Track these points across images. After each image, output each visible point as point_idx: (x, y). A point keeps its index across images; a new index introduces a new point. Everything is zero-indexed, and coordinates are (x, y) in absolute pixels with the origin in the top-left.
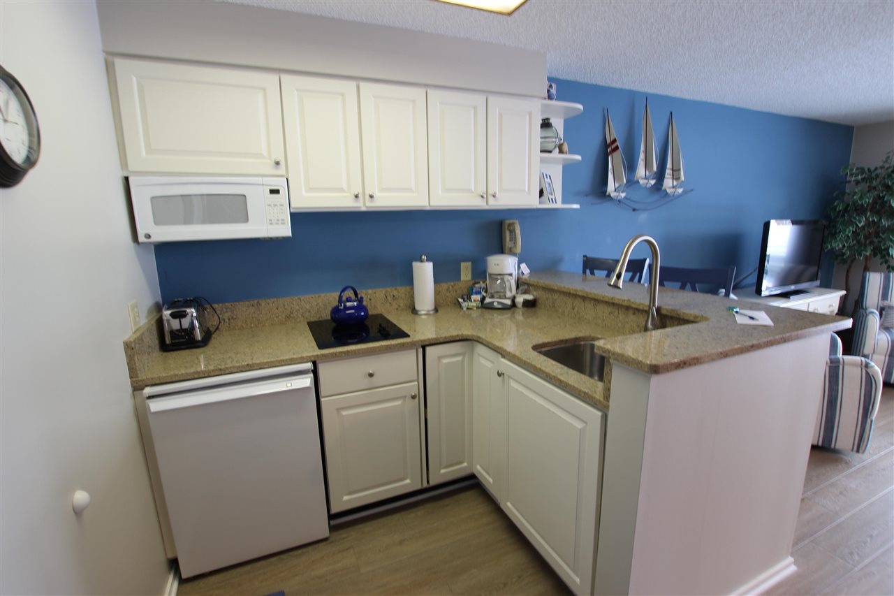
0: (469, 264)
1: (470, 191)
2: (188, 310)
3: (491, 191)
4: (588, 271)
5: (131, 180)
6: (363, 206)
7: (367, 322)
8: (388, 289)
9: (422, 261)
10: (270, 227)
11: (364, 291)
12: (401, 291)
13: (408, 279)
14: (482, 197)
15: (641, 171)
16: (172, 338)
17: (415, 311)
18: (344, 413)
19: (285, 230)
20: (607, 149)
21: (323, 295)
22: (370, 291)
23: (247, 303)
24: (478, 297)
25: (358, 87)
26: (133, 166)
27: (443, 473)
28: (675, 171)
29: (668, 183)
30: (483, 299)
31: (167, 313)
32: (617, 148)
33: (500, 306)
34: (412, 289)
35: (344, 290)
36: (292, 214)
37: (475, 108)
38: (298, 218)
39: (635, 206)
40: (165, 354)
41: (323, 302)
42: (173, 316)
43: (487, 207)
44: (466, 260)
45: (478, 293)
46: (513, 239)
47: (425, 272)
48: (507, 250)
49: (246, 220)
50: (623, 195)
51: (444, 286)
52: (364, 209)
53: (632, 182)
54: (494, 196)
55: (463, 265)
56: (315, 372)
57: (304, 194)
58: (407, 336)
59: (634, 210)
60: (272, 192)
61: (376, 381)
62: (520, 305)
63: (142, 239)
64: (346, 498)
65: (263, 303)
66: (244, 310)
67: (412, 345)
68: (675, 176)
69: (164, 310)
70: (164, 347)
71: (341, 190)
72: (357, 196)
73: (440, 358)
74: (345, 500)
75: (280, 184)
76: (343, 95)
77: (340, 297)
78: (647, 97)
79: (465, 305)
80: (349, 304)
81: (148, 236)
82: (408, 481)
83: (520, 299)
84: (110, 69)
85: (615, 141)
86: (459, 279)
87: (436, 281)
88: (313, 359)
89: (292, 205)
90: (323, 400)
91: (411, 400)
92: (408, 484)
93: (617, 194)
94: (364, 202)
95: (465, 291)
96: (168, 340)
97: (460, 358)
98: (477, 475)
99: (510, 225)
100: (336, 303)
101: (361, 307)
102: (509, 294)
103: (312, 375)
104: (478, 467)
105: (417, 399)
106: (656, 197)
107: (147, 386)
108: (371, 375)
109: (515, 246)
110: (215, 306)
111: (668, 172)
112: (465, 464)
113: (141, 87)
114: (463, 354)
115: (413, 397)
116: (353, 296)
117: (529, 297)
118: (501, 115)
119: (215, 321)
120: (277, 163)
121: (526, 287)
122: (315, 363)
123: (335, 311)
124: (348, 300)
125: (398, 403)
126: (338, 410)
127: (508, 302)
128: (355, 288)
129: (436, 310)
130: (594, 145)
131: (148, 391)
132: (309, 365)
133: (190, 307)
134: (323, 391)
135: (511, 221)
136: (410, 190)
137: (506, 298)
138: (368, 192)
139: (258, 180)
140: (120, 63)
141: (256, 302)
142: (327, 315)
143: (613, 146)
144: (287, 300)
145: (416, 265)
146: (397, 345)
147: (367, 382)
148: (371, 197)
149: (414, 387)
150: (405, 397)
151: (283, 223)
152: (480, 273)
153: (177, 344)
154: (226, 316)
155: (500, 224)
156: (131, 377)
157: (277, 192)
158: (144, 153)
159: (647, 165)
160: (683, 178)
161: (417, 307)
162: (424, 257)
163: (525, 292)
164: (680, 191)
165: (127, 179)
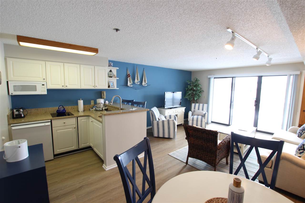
0: (93, 101)
1: (90, 85)
2: (20, 110)
3: (96, 85)
4: (123, 103)
5: (9, 82)
6: (64, 88)
7: (66, 113)
8: (72, 106)
9: (80, 100)
10: (42, 92)
11: (66, 107)
12: (76, 106)
13: (77, 104)
14: (93, 86)
15: (136, 81)
16: (16, 116)
17: (78, 111)
18: (58, 131)
19: (46, 93)
20: (128, 76)
21: (55, 107)
22: (67, 107)
23: (35, 109)
24: (95, 108)
25: (64, 64)
26: (9, 79)
27: (82, 146)
28: (145, 81)
29: (143, 83)
30: (96, 109)
31: (15, 110)
32: (130, 76)
33: (99, 110)
34: (78, 106)
35: (60, 106)
36: (47, 89)
37: (92, 68)
38: (48, 90)
39: (136, 88)
40: (14, 119)
41: (55, 109)
42: (17, 111)
43: (95, 89)
44: (92, 100)
45: (95, 107)
46: (104, 95)
47: (81, 102)
48: (102, 98)
49: (36, 91)
50: (132, 86)
51: (86, 106)
52: (65, 89)
53: (134, 83)
54: (96, 86)
55: (92, 101)
56: (51, 122)
57: (50, 85)
58: (74, 115)
59: (136, 89)
60: (43, 85)
61: (66, 124)
62: (104, 110)
63: (10, 94)
64: (58, 150)
65: (39, 109)
66: (33, 111)
67: (75, 117)
68: (145, 82)
69: (14, 109)
70: (13, 118)
71: (59, 85)
72: (63, 86)
73: (81, 120)
74: (57, 151)
75: (45, 83)
76: (60, 66)
77: (59, 108)
78: (137, 65)
79: (91, 110)
80: (61, 109)
81: (12, 94)
82: (74, 147)
83: (104, 109)
84: (5, 59)
85: (129, 74)
86: (90, 104)
87: (84, 105)
88: (51, 119)
89: (47, 88)
90: (53, 128)
91: (74, 129)
92: (74, 148)
93: (130, 86)
94: (65, 87)
95: (92, 107)
96: (15, 116)
97: (86, 120)
98: (91, 146)
99: (103, 92)
100: (58, 109)
101: (64, 109)
102: (101, 107)
103: (50, 123)
104: (91, 144)
105: (76, 128)
106: (141, 86)
107: (11, 124)
108: (64, 123)
109: (104, 97)
110: (26, 109)
111: (143, 81)
112: (88, 144)
113: (13, 64)
114: (87, 119)
115: (75, 128)
116: (62, 108)
117: (106, 108)
118: (98, 70)
119: (26, 113)
120: (44, 79)
121: (106, 106)
122: (51, 120)
123: (58, 111)
124: (61, 108)
125: (71, 129)
126: (57, 130)
127: (101, 109)
128: (63, 106)
129: (84, 111)
130: (124, 75)
131: (12, 125)
132: (50, 121)
133: (21, 109)
134: (53, 126)
135: (103, 91)
136: (76, 85)
137: (100, 108)
138: (66, 85)
139: (40, 82)
140: (8, 59)
141: (37, 109)
142: (55, 112)
143: (129, 75)
144: (46, 108)
145: (79, 101)
146: (71, 117)
147: (64, 125)
148: (66, 86)
149: (75, 126)
150: (73, 128)
151: (45, 91)
152: (95, 103)
153: (17, 117)
154: (29, 112)
155: (101, 92)
156: (8, 122)
157: (44, 85)
158: (12, 77)
159: (138, 79)
160: (147, 82)
161: (79, 110)
162: (81, 99)
163: (105, 107)
164: (146, 85)
165: (7, 82)
